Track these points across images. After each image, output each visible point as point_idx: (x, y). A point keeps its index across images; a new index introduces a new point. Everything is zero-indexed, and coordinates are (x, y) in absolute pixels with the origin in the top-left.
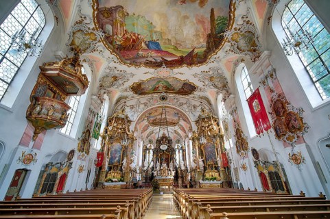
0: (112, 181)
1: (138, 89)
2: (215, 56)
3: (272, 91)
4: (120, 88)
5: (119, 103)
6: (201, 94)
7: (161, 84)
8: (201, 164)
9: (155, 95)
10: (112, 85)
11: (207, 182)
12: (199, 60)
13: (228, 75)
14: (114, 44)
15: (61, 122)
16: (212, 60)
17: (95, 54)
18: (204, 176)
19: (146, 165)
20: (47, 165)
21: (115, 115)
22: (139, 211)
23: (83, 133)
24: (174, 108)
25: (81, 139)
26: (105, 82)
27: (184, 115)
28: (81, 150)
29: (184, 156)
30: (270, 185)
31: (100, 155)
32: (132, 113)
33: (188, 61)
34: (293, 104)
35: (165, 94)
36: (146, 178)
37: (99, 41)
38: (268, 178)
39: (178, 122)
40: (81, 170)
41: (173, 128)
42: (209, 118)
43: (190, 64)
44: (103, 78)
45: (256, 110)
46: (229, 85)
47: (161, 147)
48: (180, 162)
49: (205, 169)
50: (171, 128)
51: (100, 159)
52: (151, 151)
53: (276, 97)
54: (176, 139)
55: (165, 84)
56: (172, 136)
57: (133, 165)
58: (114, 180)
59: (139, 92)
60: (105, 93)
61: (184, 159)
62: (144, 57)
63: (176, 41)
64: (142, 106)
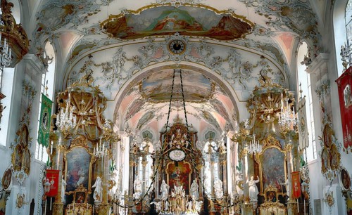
1: (120, 28)
4: (80, 28)
6: (262, 39)
7: (170, 18)
9: (159, 39)
10: (63, 22)
19: (139, 188)
21: (71, 88)
23: (17, 134)
24: (200, 70)
26: (47, 19)
32: (108, 82)
35: (180, 37)
39: (210, 96)
40: (20, 203)
41: (199, 105)
44: (44, 11)
45: (347, 104)
46: (320, 28)
47: (173, 155)
49: (260, 200)
50: (192, 107)
52: (149, 157)
54: (206, 130)
55: (180, 17)
57: (113, 192)
59: (122, 34)
60: (47, 40)
61: (223, 176)
64: (129, 65)
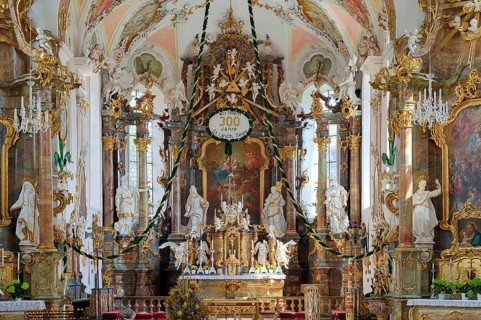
8: (423, 215)
11: (441, 300)
18: (430, 274)
19: (128, 207)
36: (131, 278)
48: (322, 192)
56: (281, 35)
61: (349, 177)
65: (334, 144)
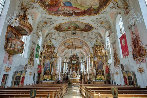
0: (46, 80)
1: (59, 28)
2: (104, 10)
3: (133, 34)
4: (48, 28)
5: (48, 37)
6: (96, 31)
7: (72, 25)
8: (95, 71)
9: (69, 31)
10: (44, 26)
11: (97, 81)
12: (95, 12)
13: (111, 21)
14: (45, 4)
15: (21, 51)
16: (102, 12)
17: (34, 10)
18: (96, 78)
19: (64, 71)
20: (15, 72)
21: (46, 44)
22: (60, 96)
23: (30, 55)
24: (80, 40)
25: (29, 58)
26: (39, 25)
27: (86, 43)
28: (30, 64)
29: (86, 66)
30: (128, 83)
31: (39, 66)
32: (56, 43)
33: (88, 12)
34: (142, 42)
35: (75, 31)
36: (64, 79)
37: (36, 3)
38: (127, 79)
39: (82, 47)
40: (30, 74)
41: (79, 50)
42: (100, 46)
43: (90, 14)
44: (39, 23)
45: (123, 44)
46: (112, 27)
47: (73, 62)
48: (83, 70)
49: (97, 74)
50: (78, 50)
51: (40, 69)
52: (66, 64)
53: (135, 37)
54: (81, 57)
55: (75, 25)
56: (79, 55)
57: (57, 72)
58: (47, 79)
59: (59, 30)
60: (40, 31)
61: (86, 68)
62: (62, 11)
63: (81, 1)
64: (61, 38)
65: (84, 65)
